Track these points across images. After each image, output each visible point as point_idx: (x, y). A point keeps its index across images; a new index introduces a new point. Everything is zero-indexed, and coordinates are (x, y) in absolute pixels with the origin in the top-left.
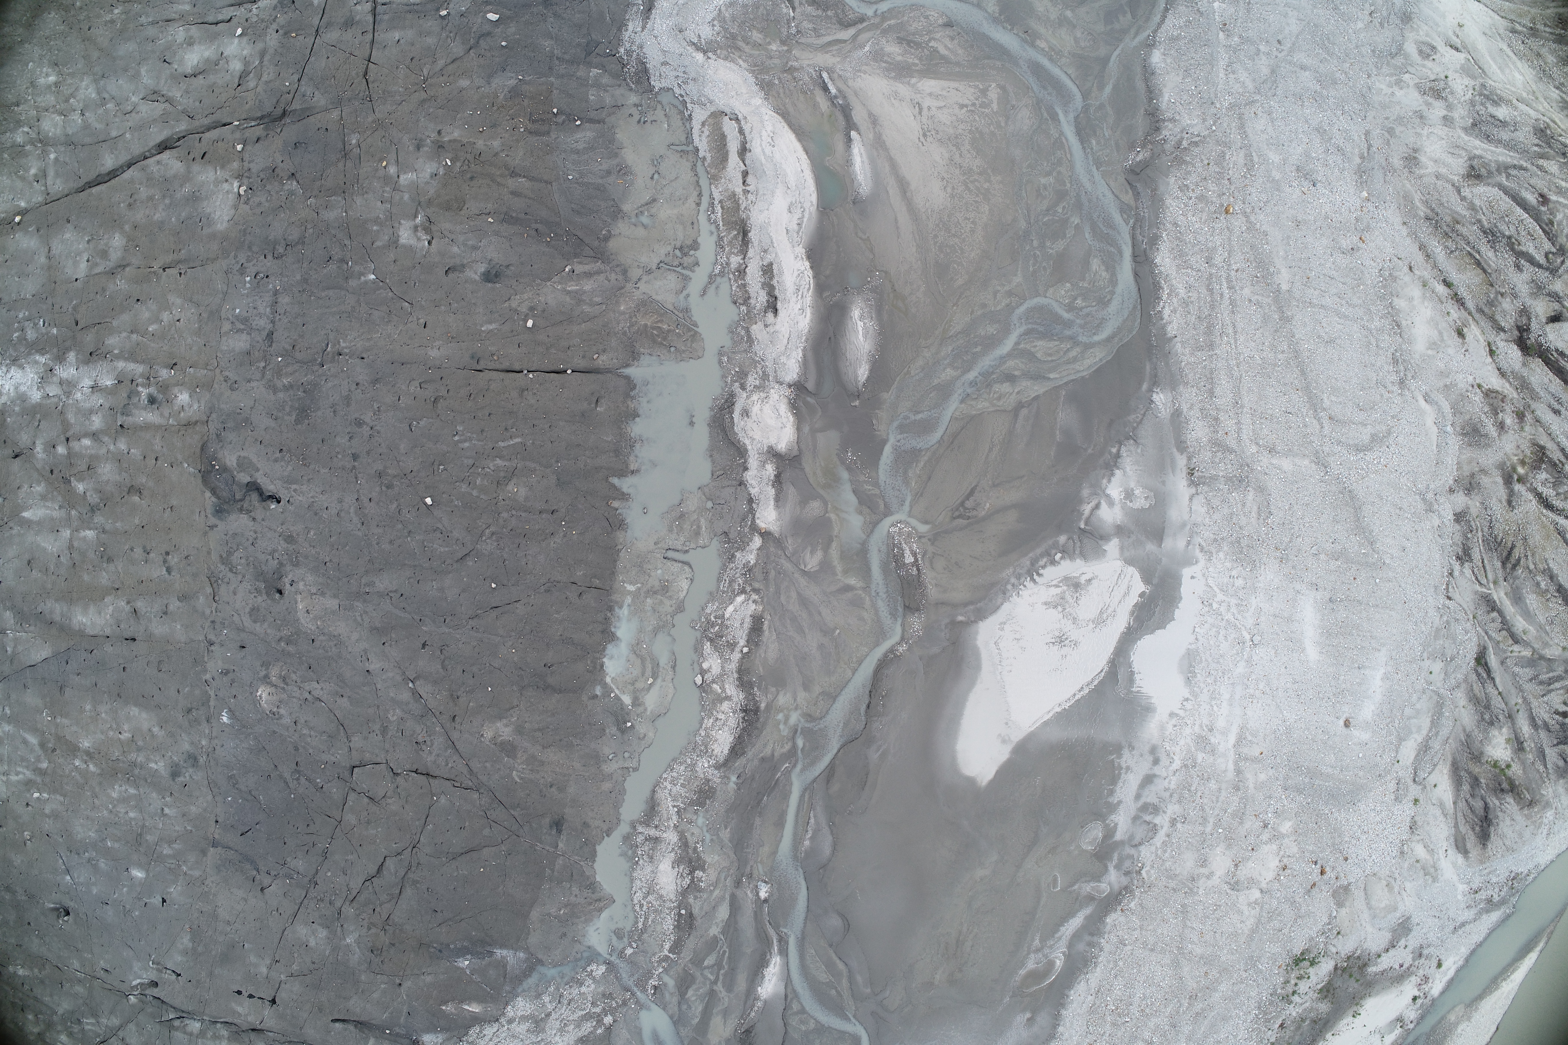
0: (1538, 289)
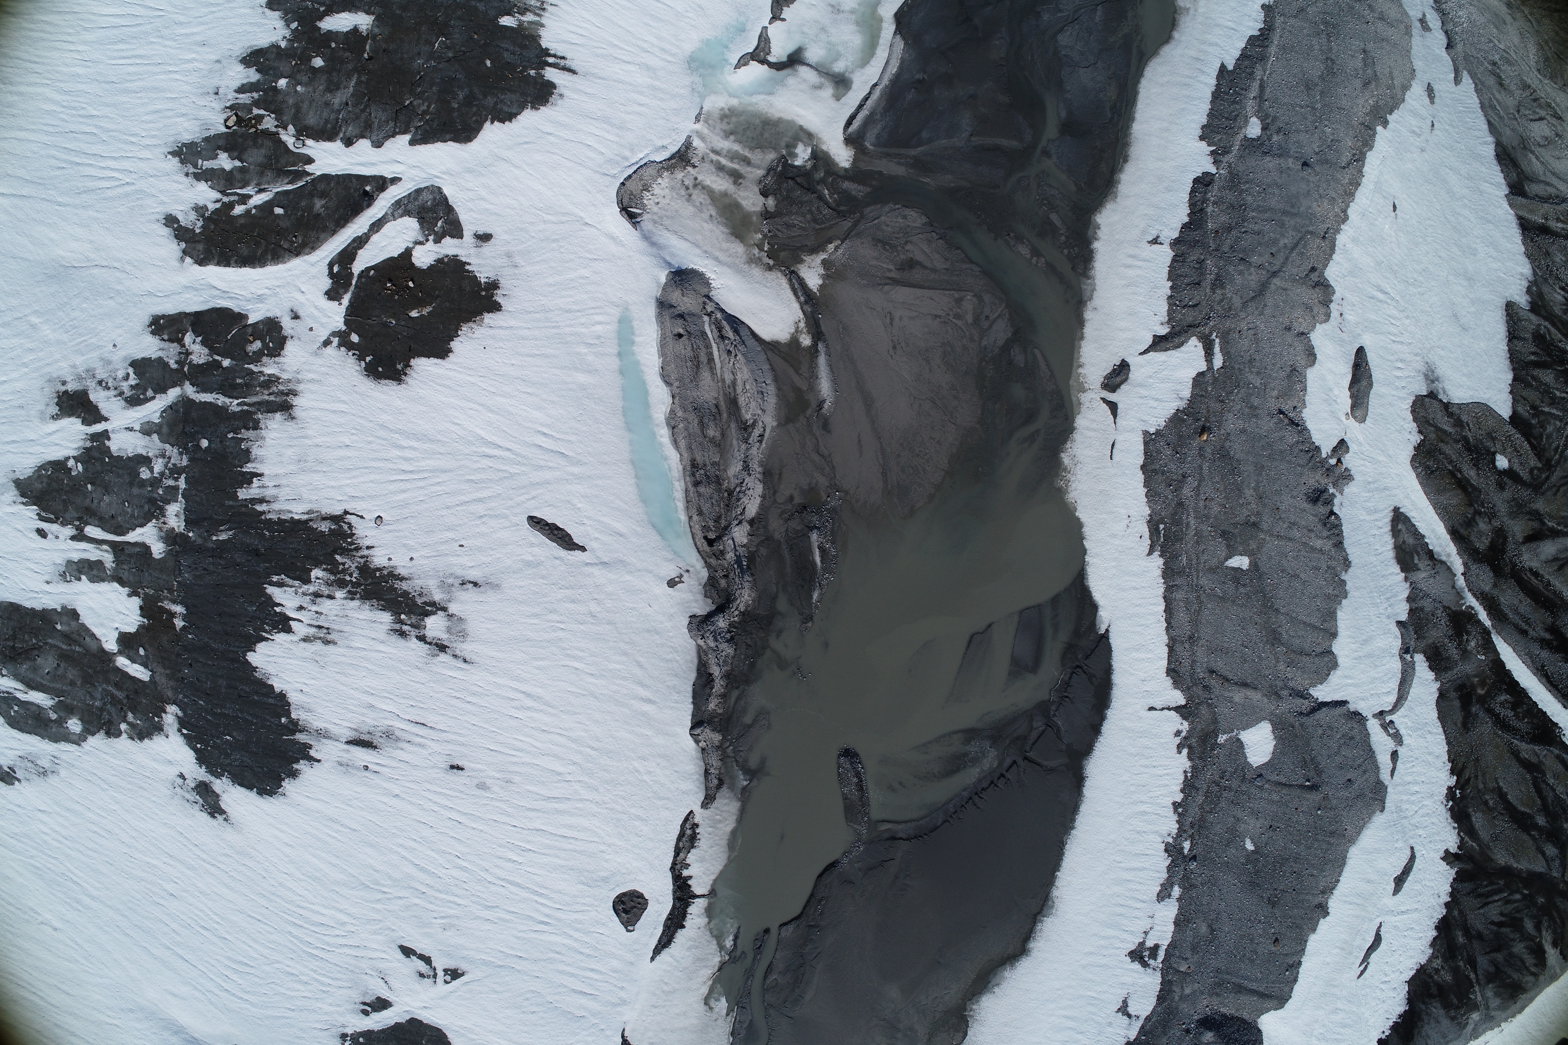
0: (1518, 508)
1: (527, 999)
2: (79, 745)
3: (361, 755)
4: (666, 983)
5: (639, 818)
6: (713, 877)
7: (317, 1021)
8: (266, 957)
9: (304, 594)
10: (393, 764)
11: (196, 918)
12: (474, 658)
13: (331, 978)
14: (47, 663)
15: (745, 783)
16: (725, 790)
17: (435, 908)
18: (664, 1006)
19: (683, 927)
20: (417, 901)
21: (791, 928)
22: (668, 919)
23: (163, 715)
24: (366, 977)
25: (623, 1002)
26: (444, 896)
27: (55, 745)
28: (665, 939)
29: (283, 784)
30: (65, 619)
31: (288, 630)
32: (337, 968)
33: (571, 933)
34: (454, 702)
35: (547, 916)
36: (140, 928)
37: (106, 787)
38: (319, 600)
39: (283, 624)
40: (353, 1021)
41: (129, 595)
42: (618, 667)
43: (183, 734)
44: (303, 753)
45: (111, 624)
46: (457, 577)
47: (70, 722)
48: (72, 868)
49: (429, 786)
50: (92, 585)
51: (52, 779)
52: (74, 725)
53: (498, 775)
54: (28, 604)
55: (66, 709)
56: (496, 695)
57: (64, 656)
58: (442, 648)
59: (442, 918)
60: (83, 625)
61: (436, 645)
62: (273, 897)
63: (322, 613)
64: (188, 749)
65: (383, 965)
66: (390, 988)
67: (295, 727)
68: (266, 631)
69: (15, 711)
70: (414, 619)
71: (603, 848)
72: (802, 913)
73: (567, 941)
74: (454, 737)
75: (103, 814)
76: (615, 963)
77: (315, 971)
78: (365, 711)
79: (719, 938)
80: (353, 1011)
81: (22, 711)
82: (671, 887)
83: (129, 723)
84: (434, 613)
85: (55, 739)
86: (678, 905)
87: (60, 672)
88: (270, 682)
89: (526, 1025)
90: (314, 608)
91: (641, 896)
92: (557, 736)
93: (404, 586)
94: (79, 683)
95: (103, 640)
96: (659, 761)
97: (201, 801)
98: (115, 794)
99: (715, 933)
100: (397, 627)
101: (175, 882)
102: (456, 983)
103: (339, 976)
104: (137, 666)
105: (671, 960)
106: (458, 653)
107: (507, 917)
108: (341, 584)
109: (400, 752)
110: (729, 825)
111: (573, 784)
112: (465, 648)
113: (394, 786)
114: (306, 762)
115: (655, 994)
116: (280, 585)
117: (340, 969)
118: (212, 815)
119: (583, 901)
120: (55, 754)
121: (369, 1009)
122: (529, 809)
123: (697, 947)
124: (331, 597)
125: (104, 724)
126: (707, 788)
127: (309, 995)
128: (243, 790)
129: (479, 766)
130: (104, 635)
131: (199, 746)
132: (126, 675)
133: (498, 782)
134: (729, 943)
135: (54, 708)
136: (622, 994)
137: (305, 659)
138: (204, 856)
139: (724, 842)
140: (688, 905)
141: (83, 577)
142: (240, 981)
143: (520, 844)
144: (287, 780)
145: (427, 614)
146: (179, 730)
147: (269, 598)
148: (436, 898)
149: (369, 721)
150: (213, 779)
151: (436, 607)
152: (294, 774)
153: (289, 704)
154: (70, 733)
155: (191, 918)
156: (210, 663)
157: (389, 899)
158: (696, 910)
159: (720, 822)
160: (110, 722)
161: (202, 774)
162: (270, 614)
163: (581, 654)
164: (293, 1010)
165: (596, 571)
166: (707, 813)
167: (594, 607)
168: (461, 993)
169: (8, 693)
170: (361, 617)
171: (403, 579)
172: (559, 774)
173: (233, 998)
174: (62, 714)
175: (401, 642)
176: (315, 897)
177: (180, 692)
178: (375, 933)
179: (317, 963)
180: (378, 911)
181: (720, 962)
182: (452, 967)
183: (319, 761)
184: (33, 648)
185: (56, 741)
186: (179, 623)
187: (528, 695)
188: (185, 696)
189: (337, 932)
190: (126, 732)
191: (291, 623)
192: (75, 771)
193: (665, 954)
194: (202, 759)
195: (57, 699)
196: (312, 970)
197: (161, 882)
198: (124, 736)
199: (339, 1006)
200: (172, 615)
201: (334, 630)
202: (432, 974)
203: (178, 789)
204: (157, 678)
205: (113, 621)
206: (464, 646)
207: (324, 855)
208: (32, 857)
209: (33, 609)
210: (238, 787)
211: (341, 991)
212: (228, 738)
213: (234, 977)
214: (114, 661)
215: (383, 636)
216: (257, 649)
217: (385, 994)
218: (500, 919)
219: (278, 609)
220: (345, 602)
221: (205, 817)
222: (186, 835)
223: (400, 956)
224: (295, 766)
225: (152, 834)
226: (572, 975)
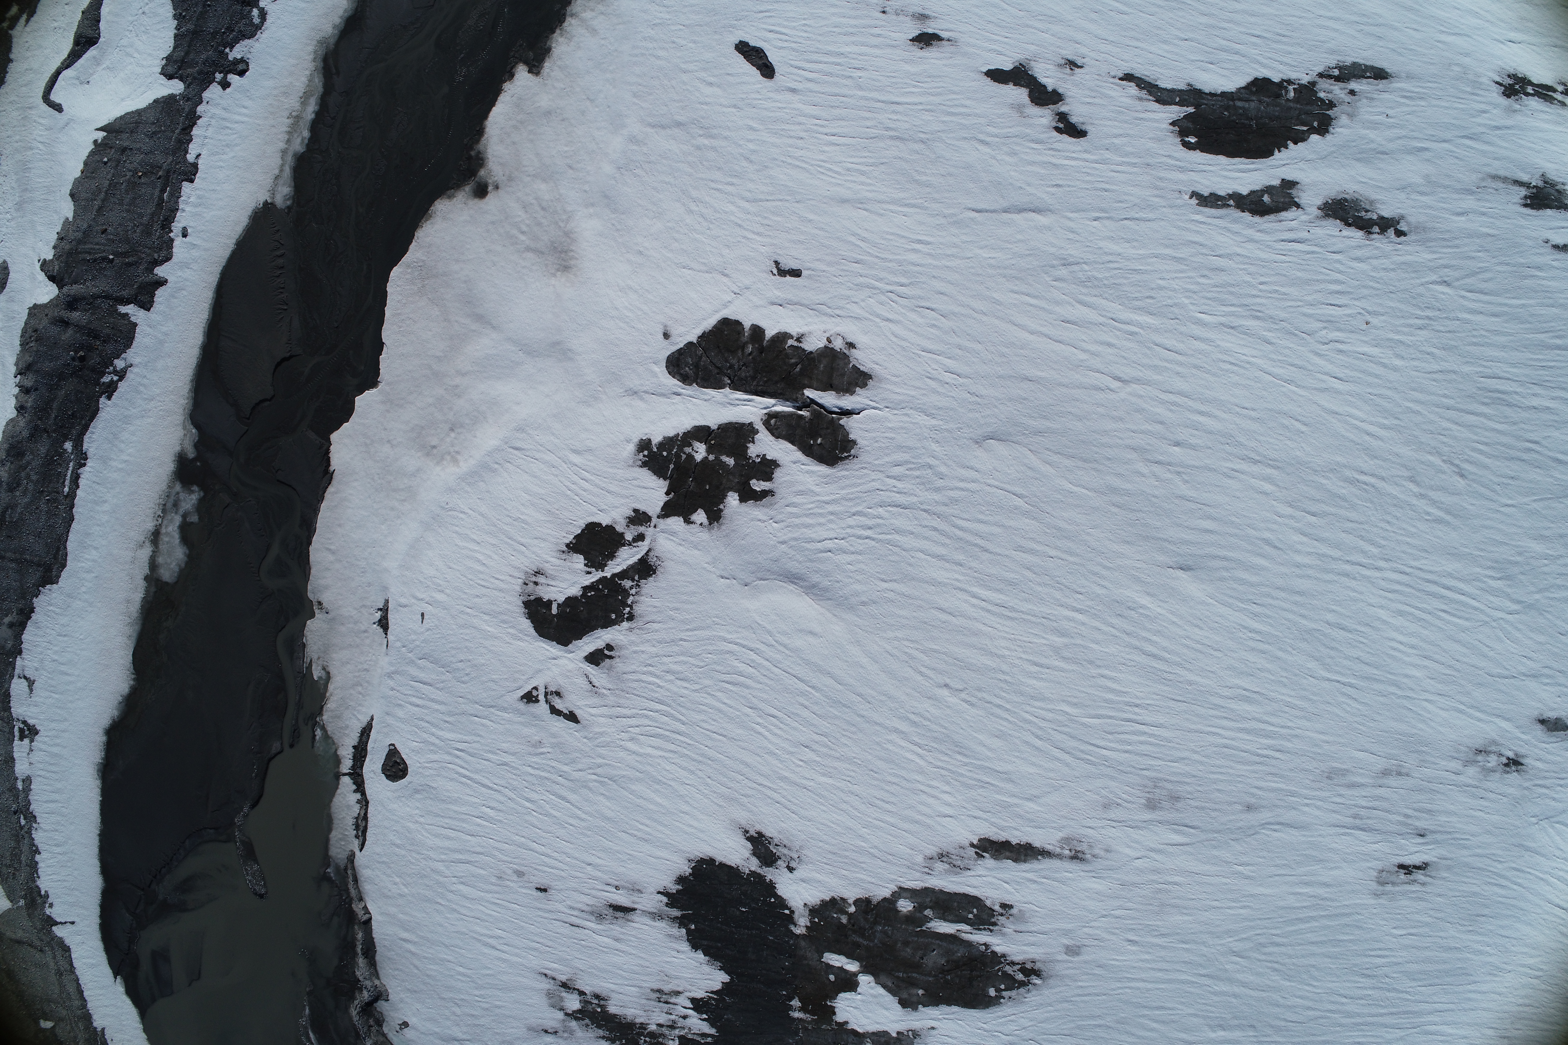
1: (467, 674)
2: (900, 888)
3: (622, 899)
4: (360, 693)
5: (398, 846)
6: (339, 791)
7: (657, 631)
8: (709, 694)
9: (683, 1028)
10: (594, 892)
11: (781, 725)
12: (539, 977)
13: (643, 682)
14: (934, 959)
15: (328, 870)
16: (342, 867)
17: (549, 762)
18: (359, 671)
19: (354, 747)
20: (566, 768)
21: (274, 751)
22: (365, 756)
23: (809, 924)
24: (610, 686)
25: (390, 675)
26: (543, 774)
27: (927, 885)
28: (364, 739)
29: (690, 871)
30: (914, 999)
31: (693, 1000)
32: (637, 693)
33: (437, 741)
34: (550, 943)
35: (458, 757)
36: (844, 705)
37: (872, 850)
38: (670, 1023)
39: (698, 1005)
40: (622, 637)
41: (846, 1023)
42: (432, 967)
43: (789, 909)
44: (673, 899)
45: (864, 998)
46: (562, 1037)
47: (910, 908)
48: (918, 760)
49: (563, 874)
50: (886, 1029)
51: (932, 850)
52: (905, 906)
53: (508, 883)
54: (955, 1009)
55: (915, 919)
56: (518, 948)
57: (916, 967)
58: (564, 985)
59: (542, 753)
60: (894, 995)
61: (570, 988)
62: (700, 759)
63: (667, 1013)
64: (784, 896)
65: (595, 700)
66: (587, 677)
67: (682, 922)
68: (714, 999)
69: (972, 913)
70: (590, 1008)
71: (422, 820)
72: (268, 764)
73: (441, 733)
74: (546, 915)
75: (877, 822)
76: (400, 713)
77: (659, 686)
78: (622, 936)
79: (326, 736)
80: (621, 647)
81: (964, 913)
82: (366, 786)
83: (846, 913)
84: (574, 1012)
85: (927, 891)
86: (358, 770)
87: (920, 953)
88: (707, 958)
89: (466, 647)
90: (673, 1017)
91: (388, 777)
92: (468, 914)
93: (601, 1032)
94: (899, 945)
95: (873, 984)
96: (389, 894)
97: (771, 847)
98: (863, 844)
99: (330, 741)
100: (602, 1002)
101: (802, 761)
102: (528, 688)
103: (635, 685)
104: (837, 964)
105: (360, 717)
106: (552, 982)
107: (490, 756)
108: (652, 1035)
109: (589, 903)
110: (334, 835)
111: (450, 875)
112: (546, 985)
113: (591, 873)
114: (670, 891)
115: (368, 682)
116: (704, 1035)
117: (635, 692)
118: (760, 835)
119: (431, 771)
120: (927, 877)
121: (606, 652)
122: (482, 854)
123: (341, 728)
124: (660, 1025)
125: (872, 910)
126: (353, 868)
127: (665, 659)
128: (729, 863)
129: (524, 891)
130: (872, 988)
131: (773, 900)
132: (850, 956)
133: (508, 878)
134: (319, 732)
135: (928, 919)
136: (391, 683)
137: (677, 978)
138: (769, 793)
139: (335, 822)
140: (353, 767)
141: (894, 1035)
142: (736, 663)
143: (485, 823)
144: (687, 874)
145: (579, 1011)
146: (792, 912)
147: (713, 1025)
148: (549, 772)
149: (616, 929)
150: (759, 871)
151: (574, 1016)
152: (681, 880)
153: (688, 940)
154: (911, 899)
155: (787, 725)
156: (764, 972)
157: (590, 768)
158: (346, 765)
159: (341, 839)
160: (866, 912)
161: (769, 874)
162: (711, 1012)
163: (459, 977)
164: (681, 640)
165: (460, 1035)
166: (351, 848)
167: (458, 1011)
168: (523, 677)
169: (980, 929)
170: (633, 1010)
171: (603, 1037)
172: (462, 883)
173: (745, 643)
174: (918, 915)
175: (598, 991)
176: (659, 764)
177: (792, 945)
178: (601, 734)
179: (657, 695)
180: (600, 756)
181: (322, 715)
182: (531, 704)
183: (659, 893)
184: (949, 972)
185: (926, 889)
186: (796, 1003)
187: (493, 947)
188: (788, 942)
189: (637, 730)
190: (850, 905)
191: (692, 1006)
192: (906, 863)
193: (365, 720)
194: (770, 887)
195: (924, 928)
196: (661, 687)
197: (818, 759)
198: (851, 901)
199: (635, 652)
200: (802, 1009)
201: (655, 1001)
202: (549, 697)
203: (795, 856)
204: (816, 956)
205: (863, 1001)
206: (548, 986)
207: (652, 807)
208: (966, 764)
209: (949, 1004)
210: (733, 865)
211: (634, 667)
212: (744, 909)
213: (742, 667)
214: (861, 966)
215: (613, 995)
216: (721, 985)
217: (590, 669)
218: (496, 754)
219: (705, 1016)
220: (648, 1022)
221: (769, 832)
222: (788, 812)
223: (578, 713)
224: (680, 887)
225: (825, 808)
226: (433, 700)
